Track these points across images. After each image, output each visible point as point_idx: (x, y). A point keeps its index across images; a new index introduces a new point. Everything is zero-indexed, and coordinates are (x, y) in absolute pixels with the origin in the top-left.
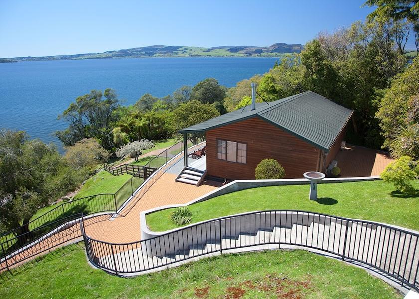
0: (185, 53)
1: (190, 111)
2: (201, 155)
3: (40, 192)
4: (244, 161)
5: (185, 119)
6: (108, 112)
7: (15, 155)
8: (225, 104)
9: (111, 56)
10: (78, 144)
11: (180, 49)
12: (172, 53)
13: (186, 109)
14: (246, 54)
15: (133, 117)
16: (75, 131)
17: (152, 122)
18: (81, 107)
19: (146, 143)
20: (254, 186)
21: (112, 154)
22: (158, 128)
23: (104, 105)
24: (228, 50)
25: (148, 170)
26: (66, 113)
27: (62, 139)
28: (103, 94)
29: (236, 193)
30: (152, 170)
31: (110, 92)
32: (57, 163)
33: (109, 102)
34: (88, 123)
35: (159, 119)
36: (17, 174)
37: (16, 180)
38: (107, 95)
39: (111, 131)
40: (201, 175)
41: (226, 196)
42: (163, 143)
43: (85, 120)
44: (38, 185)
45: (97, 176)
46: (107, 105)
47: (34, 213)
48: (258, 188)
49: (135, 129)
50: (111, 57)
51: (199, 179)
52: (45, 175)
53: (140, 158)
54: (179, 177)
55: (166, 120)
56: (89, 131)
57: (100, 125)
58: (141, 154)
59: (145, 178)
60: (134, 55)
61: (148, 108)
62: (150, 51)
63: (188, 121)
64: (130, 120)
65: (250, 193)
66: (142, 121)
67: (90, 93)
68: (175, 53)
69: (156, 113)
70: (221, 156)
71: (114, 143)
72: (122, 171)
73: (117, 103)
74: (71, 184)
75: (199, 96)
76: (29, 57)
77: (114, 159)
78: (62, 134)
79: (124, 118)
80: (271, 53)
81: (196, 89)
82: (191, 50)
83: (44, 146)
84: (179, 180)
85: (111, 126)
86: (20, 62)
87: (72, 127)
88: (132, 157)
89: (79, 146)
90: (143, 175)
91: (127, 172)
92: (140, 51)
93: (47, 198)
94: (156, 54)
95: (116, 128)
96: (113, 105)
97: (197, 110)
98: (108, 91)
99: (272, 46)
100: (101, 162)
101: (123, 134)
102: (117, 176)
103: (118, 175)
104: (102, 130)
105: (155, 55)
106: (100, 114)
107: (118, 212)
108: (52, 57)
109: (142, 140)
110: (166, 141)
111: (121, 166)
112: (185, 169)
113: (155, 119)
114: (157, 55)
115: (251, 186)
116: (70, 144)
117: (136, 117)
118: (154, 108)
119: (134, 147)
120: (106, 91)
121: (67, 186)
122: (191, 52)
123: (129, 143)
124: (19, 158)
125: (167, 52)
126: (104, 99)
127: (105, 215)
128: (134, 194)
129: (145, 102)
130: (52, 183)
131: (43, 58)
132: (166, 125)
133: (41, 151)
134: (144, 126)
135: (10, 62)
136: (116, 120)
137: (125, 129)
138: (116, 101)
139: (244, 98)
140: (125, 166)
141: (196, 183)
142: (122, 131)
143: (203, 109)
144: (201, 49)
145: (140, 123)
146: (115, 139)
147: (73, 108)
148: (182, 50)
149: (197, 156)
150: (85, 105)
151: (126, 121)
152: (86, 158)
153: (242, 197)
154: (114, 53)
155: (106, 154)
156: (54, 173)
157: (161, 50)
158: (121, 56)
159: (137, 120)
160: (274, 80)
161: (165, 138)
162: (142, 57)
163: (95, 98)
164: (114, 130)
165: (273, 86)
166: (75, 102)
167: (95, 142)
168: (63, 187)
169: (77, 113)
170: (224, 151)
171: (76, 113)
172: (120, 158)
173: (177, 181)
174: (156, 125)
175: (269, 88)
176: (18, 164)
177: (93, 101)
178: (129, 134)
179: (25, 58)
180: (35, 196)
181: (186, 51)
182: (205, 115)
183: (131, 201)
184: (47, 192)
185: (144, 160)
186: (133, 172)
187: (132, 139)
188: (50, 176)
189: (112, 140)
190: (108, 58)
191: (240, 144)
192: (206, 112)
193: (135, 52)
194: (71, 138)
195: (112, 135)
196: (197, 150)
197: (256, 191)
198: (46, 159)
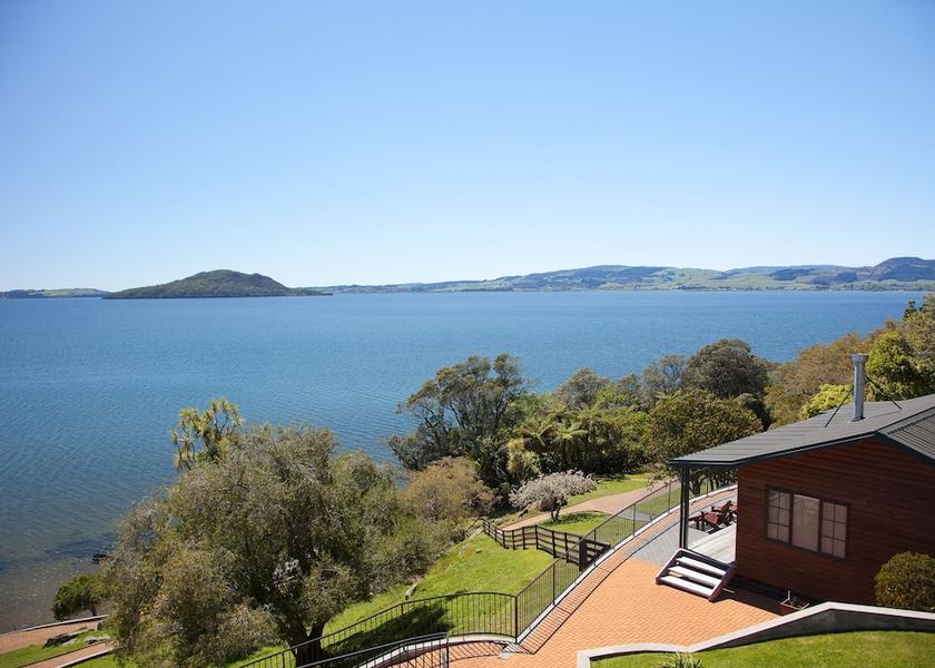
0: (669, 283)
1: (687, 412)
2: (720, 522)
3: (356, 565)
4: (839, 550)
5: (676, 433)
6: (498, 402)
7: (318, 482)
8: (767, 402)
9: (510, 285)
10: (432, 468)
11: (659, 273)
12: (641, 280)
13: (680, 408)
14: (816, 283)
15: (552, 420)
16: (429, 439)
17: (594, 432)
18: (445, 391)
19: (576, 479)
20: (881, 624)
21: (500, 498)
22: (605, 446)
23: (492, 388)
24: (771, 275)
25: (589, 545)
26: (413, 400)
27: (400, 453)
28: (492, 363)
29: (830, 638)
30: (600, 548)
31: (508, 362)
32: (394, 507)
33: (504, 383)
34: (456, 424)
35: (610, 427)
36: (316, 521)
37: (314, 533)
38: (500, 368)
39: (503, 447)
40: (722, 573)
41: (802, 640)
42: (615, 482)
43: (451, 418)
44: (353, 551)
45: (466, 544)
46: (498, 389)
47: (340, 611)
48: (894, 633)
49: (555, 446)
50: (511, 289)
51: (717, 582)
52: (368, 529)
53: (564, 512)
54: (666, 573)
55: (625, 430)
56: (456, 442)
57: (480, 431)
58: (565, 503)
59: (584, 564)
60: (558, 284)
61: (587, 400)
62: (592, 278)
63: (681, 437)
64: (546, 424)
65: (870, 643)
66: (570, 429)
67: (464, 362)
68: (647, 282)
69: (602, 412)
70: (778, 532)
71: (507, 472)
72: (524, 539)
73: (519, 387)
74: (419, 558)
75: (702, 379)
76: (354, 286)
77: (504, 507)
78: (402, 444)
79: (532, 420)
80: (879, 280)
81: (696, 363)
82: (683, 275)
83: (371, 468)
84: (666, 579)
85: (502, 436)
86: (337, 294)
87: (421, 430)
88: (545, 509)
89: (434, 473)
90: (578, 556)
91: (537, 544)
92: (570, 278)
93: (367, 583)
94: (605, 283)
95: (516, 441)
96: (510, 389)
97: (705, 413)
98: (502, 359)
99: (880, 265)
100: (476, 512)
101: (529, 455)
102: (511, 549)
103: (514, 548)
104: (484, 441)
105: (602, 286)
106: (482, 408)
107: (519, 639)
108: (394, 286)
109: (570, 472)
110: (623, 478)
111: (523, 528)
112: (682, 554)
113: (600, 425)
114: (608, 284)
115: (872, 623)
116: (414, 466)
117: (559, 418)
118: (599, 402)
119: (552, 487)
120: (499, 359)
121: (410, 561)
122: (682, 280)
123: (541, 476)
124: (325, 488)
125: (630, 280)
126: (493, 375)
127: (490, 642)
128: (556, 602)
129: (580, 387)
130: (382, 549)
131: (378, 289)
132: (625, 441)
133: (366, 477)
134: (576, 441)
135: (320, 294)
136: (513, 423)
137: (532, 445)
138: (518, 382)
139: (822, 387)
140: (533, 530)
141: (709, 592)
142: (528, 447)
143: (719, 410)
144: (706, 272)
145: (567, 433)
146: (510, 466)
147: (429, 390)
148: (663, 276)
149: (712, 525)
150: (453, 386)
151: (538, 425)
152: (446, 501)
153: (848, 652)
154: (516, 281)
155: (487, 496)
156: (387, 528)
157: (615, 275)
158: (531, 286)
159: (561, 426)
160: (906, 348)
161: (619, 471)
162: (574, 288)
163: (475, 372)
164: (511, 444)
165: (904, 362)
166: (433, 379)
167: (467, 466)
168: (403, 562)
169: (436, 401)
170: (784, 519)
171: (433, 401)
172: (518, 509)
173: (660, 582)
174: (600, 441)
175: (891, 365)
176: (321, 501)
177: (469, 380)
178: (542, 456)
179: (346, 287)
180: (344, 572)
181: (672, 277)
182: (724, 426)
183: (551, 616)
184: (369, 570)
185: (571, 518)
186: (552, 547)
187: (547, 469)
188: (378, 532)
189: (504, 465)
190: (503, 290)
191: (828, 506)
192: (726, 417)
193: (562, 277)
194: (418, 453)
195: (504, 456)
196: (709, 510)
197: (888, 640)
198: (373, 496)
